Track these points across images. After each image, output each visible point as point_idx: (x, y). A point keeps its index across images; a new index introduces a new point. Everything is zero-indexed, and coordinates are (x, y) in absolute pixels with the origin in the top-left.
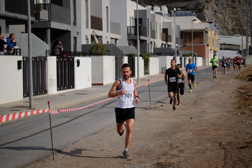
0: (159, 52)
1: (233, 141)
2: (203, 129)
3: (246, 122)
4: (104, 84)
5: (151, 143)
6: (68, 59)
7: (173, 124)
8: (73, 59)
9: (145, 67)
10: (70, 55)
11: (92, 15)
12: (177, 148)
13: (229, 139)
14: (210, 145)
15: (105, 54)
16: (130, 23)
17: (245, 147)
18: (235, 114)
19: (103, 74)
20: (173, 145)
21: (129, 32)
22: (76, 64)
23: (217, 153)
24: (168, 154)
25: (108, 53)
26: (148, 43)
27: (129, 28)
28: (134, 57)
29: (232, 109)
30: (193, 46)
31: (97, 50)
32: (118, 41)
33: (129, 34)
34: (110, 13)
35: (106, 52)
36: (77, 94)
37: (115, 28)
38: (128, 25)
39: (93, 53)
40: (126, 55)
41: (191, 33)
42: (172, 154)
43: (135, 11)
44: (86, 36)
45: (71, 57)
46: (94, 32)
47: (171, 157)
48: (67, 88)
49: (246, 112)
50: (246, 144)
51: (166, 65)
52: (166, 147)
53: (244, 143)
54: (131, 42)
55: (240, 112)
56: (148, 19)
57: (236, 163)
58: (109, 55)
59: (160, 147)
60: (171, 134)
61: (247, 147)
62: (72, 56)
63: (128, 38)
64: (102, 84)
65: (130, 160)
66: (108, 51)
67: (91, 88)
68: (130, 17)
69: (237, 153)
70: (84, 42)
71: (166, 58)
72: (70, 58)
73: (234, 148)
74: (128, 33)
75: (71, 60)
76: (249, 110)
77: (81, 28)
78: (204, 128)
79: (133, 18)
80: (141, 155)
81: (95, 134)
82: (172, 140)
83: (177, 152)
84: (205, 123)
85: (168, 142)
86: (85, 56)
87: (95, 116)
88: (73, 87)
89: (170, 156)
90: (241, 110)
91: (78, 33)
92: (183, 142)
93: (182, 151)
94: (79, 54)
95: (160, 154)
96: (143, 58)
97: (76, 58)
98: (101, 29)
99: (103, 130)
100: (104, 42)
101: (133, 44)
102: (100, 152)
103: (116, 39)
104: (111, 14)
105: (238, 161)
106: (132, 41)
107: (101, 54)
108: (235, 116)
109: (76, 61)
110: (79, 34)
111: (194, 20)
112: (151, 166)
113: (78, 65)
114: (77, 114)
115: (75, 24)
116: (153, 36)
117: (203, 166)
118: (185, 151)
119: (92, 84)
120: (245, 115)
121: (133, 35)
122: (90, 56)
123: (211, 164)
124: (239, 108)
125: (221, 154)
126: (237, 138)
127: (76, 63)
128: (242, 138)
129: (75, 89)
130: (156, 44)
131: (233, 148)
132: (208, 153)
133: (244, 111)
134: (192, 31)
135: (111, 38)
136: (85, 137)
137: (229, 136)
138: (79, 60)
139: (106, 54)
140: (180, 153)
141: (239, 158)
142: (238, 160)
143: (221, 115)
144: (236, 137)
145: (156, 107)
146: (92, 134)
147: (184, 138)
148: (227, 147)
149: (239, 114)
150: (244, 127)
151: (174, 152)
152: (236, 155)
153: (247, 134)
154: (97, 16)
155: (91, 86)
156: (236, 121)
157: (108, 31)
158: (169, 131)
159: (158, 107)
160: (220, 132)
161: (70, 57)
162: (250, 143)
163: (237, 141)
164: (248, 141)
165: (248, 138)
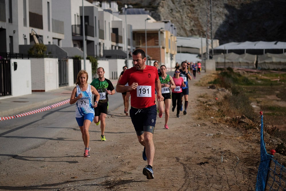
0: (108, 54)
1: (191, 156)
2: (158, 143)
3: (207, 134)
4: (46, 91)
5: (99, 158)
6: (3, 62)
7: (125, 137)
8: (9, 62)
9: (93, 71)
10: (5, 57)
11: (30, 11)
12: (128, 164)
13: (187, 153)
14: (165, 160)
15: (46, 56)
16: (74, 21)
17: (204, 163)
18: (195, 126)
19: (44, 79)
20: (124, 160)
21: (74, 32)
22: (12, 67)
23: (173, 169)
24: (118, 171)
25: (50, 55)
26: (96, 44)
27: (74, 27)
28: (80, 60)
29: (191, 120)
30: (147, 48)
31: (37, 51)
32: (61, 41)
33: (74, 33)
34: (52, 9)
35: (48, 54)
36: (14, 102)
37: (58, 26)
38: (73, 23)
39: (33, 55)
40: (71, 57)
41: (144, 34)
42: (123, 171)
43: (81, 8)
44: (24, 35)
45: (7, 59)
46: (33, 31)
47: (122, 174)
48: (2, 94)
49: (206, 124)
50: (206, 160)
51: (117, 69)
52: (116, 163)
53: (204, 158)
54: (76, 43)
55: (200, 123)
56: (95, 17)
58: (51, 57)
59: (109, 162)
60: (122, 149)
61: (207, 163)
63: (73, 38)
64: (44, 91)
65: (74, 178)
66: (50, 53)
67: (30, 95)
68: (75, 15)
69: (195, 169)
70: (22, 42)
71: (116, 62)
72: (5, 61)
73: (193, 164)
74: (72, 33)
75: (7, 62)
76: (210, 121)
77: (18, 26)
78: (160, 141)
79: (78, 16)
80: (87, 173)
81: (35, 148)
82: (123, 155)
83: (129, 168)
84: (160, 136)
85: (119, 157)
86: (24, 58)
87: (35, 127)
88: (10, 94)
89: (120, 173)
90: (201, 122)
91: (14, 32)
92: (136, 157)
93: (134, 168)
94: (16, 56)
95: (108, 170)
96: (90, 61)
97: (13, 61)
98: (41, 27)
99: (45, 144)
100: (46, 42)
101: (79, 45)
102: (40, 168)
103: (59, 40)
104: (52, 11)
106: (78, 42)
107: (42, 56)
108: (194, 128)
109: (13, 64)
110: (16, 32)
111: (148, 19)
113: (15, 68)
114: (14, 125)
115: (10, 21)
116: (102, 37)
117: (158, 184)
118: (137, 168)
119: (33, 91)
120: (205, 127)
121: (78, 34)
122: (28, 59)
123: (166, 182)
124: (199, 119)
125: (178, 170)
126: (196, 153)
127: (13, 65)
128: (202, 153)
129: (12, 95)
130: (105, 45)
131: (191, 164)
132: (164, 170)
133: (204, 123)
134: (145, 31)
135: (53, 38)
136: (23, 152)
137: (187, 150)
138: (16, 63)
139: (48, 56)
140: (132, 169)
141: (197, 175)
142: (197, 178)
143: (178, 126)
144: (194, 152)
146: (32, 148)
147: (136, 153)
148: (185, 163)
149: (199, 125)
150: (204, 141)
151: (125, 169)
152: (194, 172)
153: (207, 148)
154: (37, 13)
155: (30, 92)
156: (195, 134)
157: (49, 30)
158: (120, 145)
159: (108, 117)
160: (177, 146)
161: (5, 59)
162: (210, 158)
163: (196, 156)
164: (209, 156)
165: (208, 153)
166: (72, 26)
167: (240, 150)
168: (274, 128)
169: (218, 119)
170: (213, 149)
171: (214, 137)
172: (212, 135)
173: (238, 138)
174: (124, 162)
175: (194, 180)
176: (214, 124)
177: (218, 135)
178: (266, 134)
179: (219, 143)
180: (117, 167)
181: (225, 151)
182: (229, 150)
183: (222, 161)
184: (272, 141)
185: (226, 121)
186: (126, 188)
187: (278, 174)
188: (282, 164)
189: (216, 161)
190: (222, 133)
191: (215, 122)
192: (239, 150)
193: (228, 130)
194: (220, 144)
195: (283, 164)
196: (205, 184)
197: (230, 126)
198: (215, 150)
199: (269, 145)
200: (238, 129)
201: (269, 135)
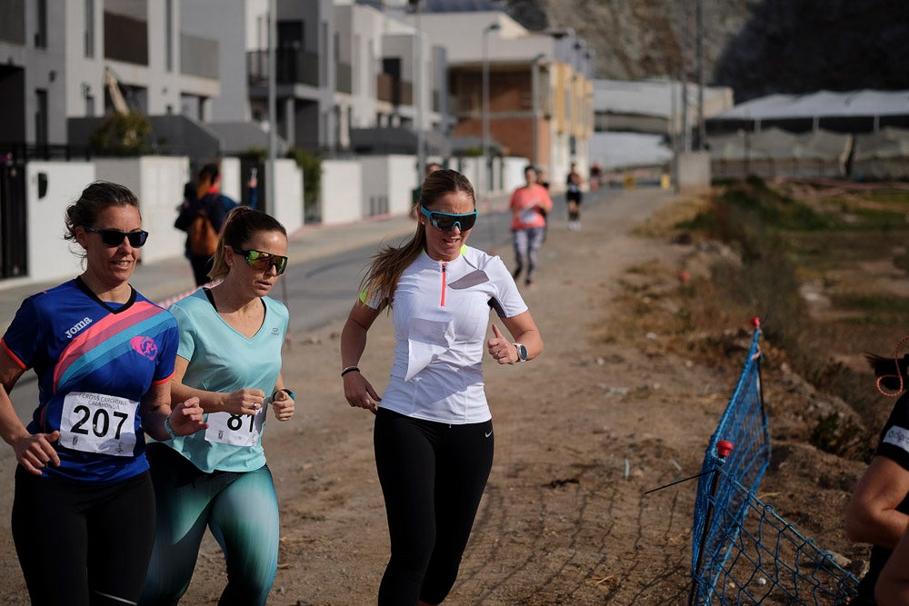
1: (532, 461)
3: (607, 391)
8: (22, 171)
9: (305, 197)
11: (108, 10)
12: (326, 490)
15: (150, 149)
16: (257, 35)
17: (566, 481)
18: (584, 364)
20: (316, 478)
21: (254, 71)
22: (32, 189)
24: (285, 513)
25: (161, 147)
26: (323, 108)
27: (254, 58)
28: (262, 161)
29: (582, 345)
30: (488, 118)
31: (121, 135)
32: (208, 105)
33: (255, 77)
35: (155, 145)
37: (199, 56)
38: (252, 45)
39: (106, 150)
40: (233, 152)
41: (481, 74)
42: (300, 510)
44: (85, 87)
45: (15, 162)
47: (294, 522)
50: (576, 471)
51: (388, 186)
53: (572, 465)
54: (261, 109)
55: (605, 354)
57: (513, 541)
58: (166, 153)
60: (326, 441)
61: (573, 481)
62: (20, 162)
63: (250, 92)
66: (162, 141)
68: (259, 18)
69: (531, 503)
70: (77, 109)
71: (386, 164)
72: (10, 169)
73: (529, 487)
74: (250, 76)
75: (14, 173)
76: (638, 346)
77: (62, 57)
79: (269, 21)
82: (322, 459)
83: (322, 503)
85: (307, 466)
86: (72, 160)
88: (24, 271)
90: (613, 349)
91: (52, 76)
92: (358, 466)
93: (339, 500)
94: (46, 153)
96: (299, 164)
97: (34, 169)
98: (141, 58)
100: (156, 107)
103: (202, 99)
104: (181, 7)
105: (521, 533)
107: (135, 152)
108: (584, 371)
109: (34, 178)
110: (58, 79)
111: (495, 26)
112: (206, 555)
113: (43, 191)
115: (41, 40)
116: (345, 85)
118: (349, 501)
120: (616, 366)
122: (88, 160)
124: (606, 341)
126: (550, 450)
127: (34, 184)
128: (569, 449)
129: (31, 278)
130: (356, 114)
131: (524, 486)
133: (619, 353)
134: (482, 67)
135: (184, 95)
138: (46, 176)
139: (155, 149)
140: (332, 506)
141: (530, 522)
142: (525, 530)
144: (546, 447)
145: (310, 342)
149: (601, 361)
151: (311, 504)
152: (525, 511)
153: (596, 432)
154: (129, 13)
157: (169, 66)
158: (325, 427)
159: (319, 342)
161: (10, 162)
162: (594, 465)
163: (549, 459)
164: (588, 460)
165: (588, 449)
166: (249, 54)
167: (701, 439)
168: (835, 365)
169: (665, 340)
170: (608, 437)
171: (626, 400)
172: (624, 391)
173: (706, 401)
174: (316, 482)
175: (515, 536)
176: (650, 356)
177: (645, 392)
178: (801, 385)
179: (638, 416)
180: (290, 499)
181: (648, 442)
182: (659, 440)
183: (627, 473)
184: (816, 407)
185: (691, 347)
186: (286, 568)
187: (793, 514)
188: (817, 480)
189: (610, 475)
190: (657, 386)
191: (652, 350)
192: (696, 438)
193: (688, 375)
194: (640, 420)
195: (821, 479)
196: (544, 549)
197: (697, 361)
198: (615, 439)
199: (804, 419)
200: (721, 370)
201: (810, 389)
